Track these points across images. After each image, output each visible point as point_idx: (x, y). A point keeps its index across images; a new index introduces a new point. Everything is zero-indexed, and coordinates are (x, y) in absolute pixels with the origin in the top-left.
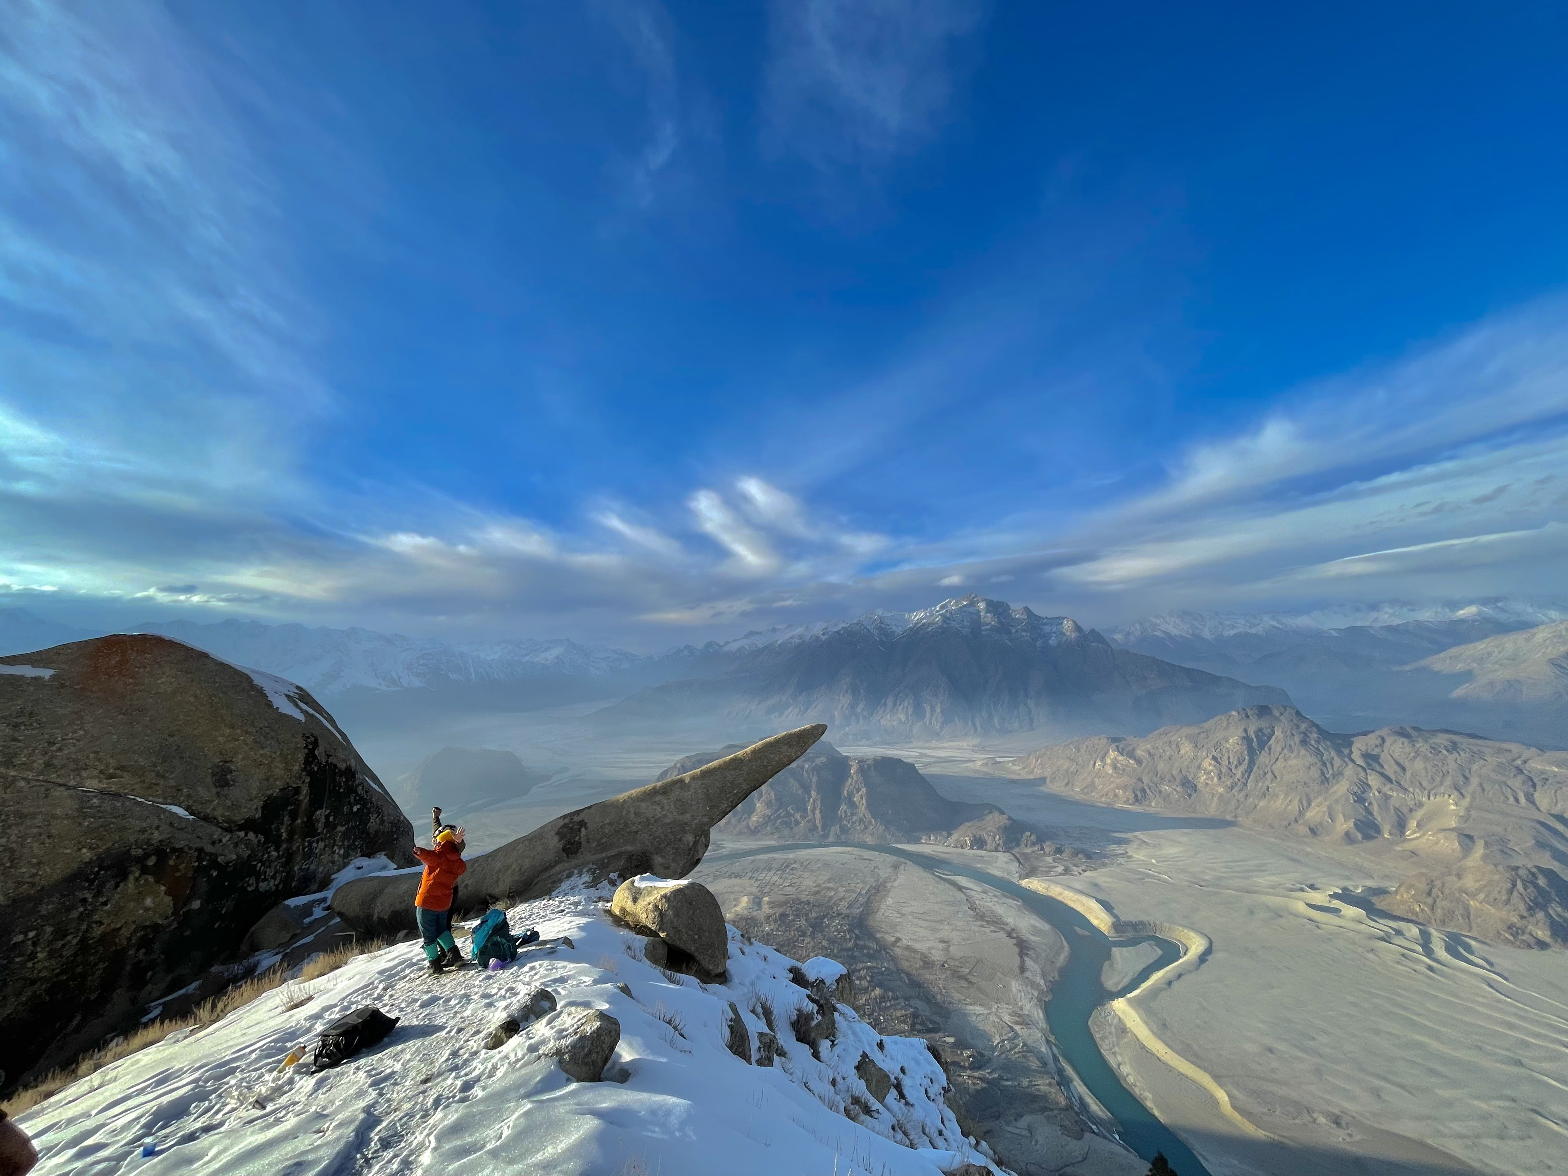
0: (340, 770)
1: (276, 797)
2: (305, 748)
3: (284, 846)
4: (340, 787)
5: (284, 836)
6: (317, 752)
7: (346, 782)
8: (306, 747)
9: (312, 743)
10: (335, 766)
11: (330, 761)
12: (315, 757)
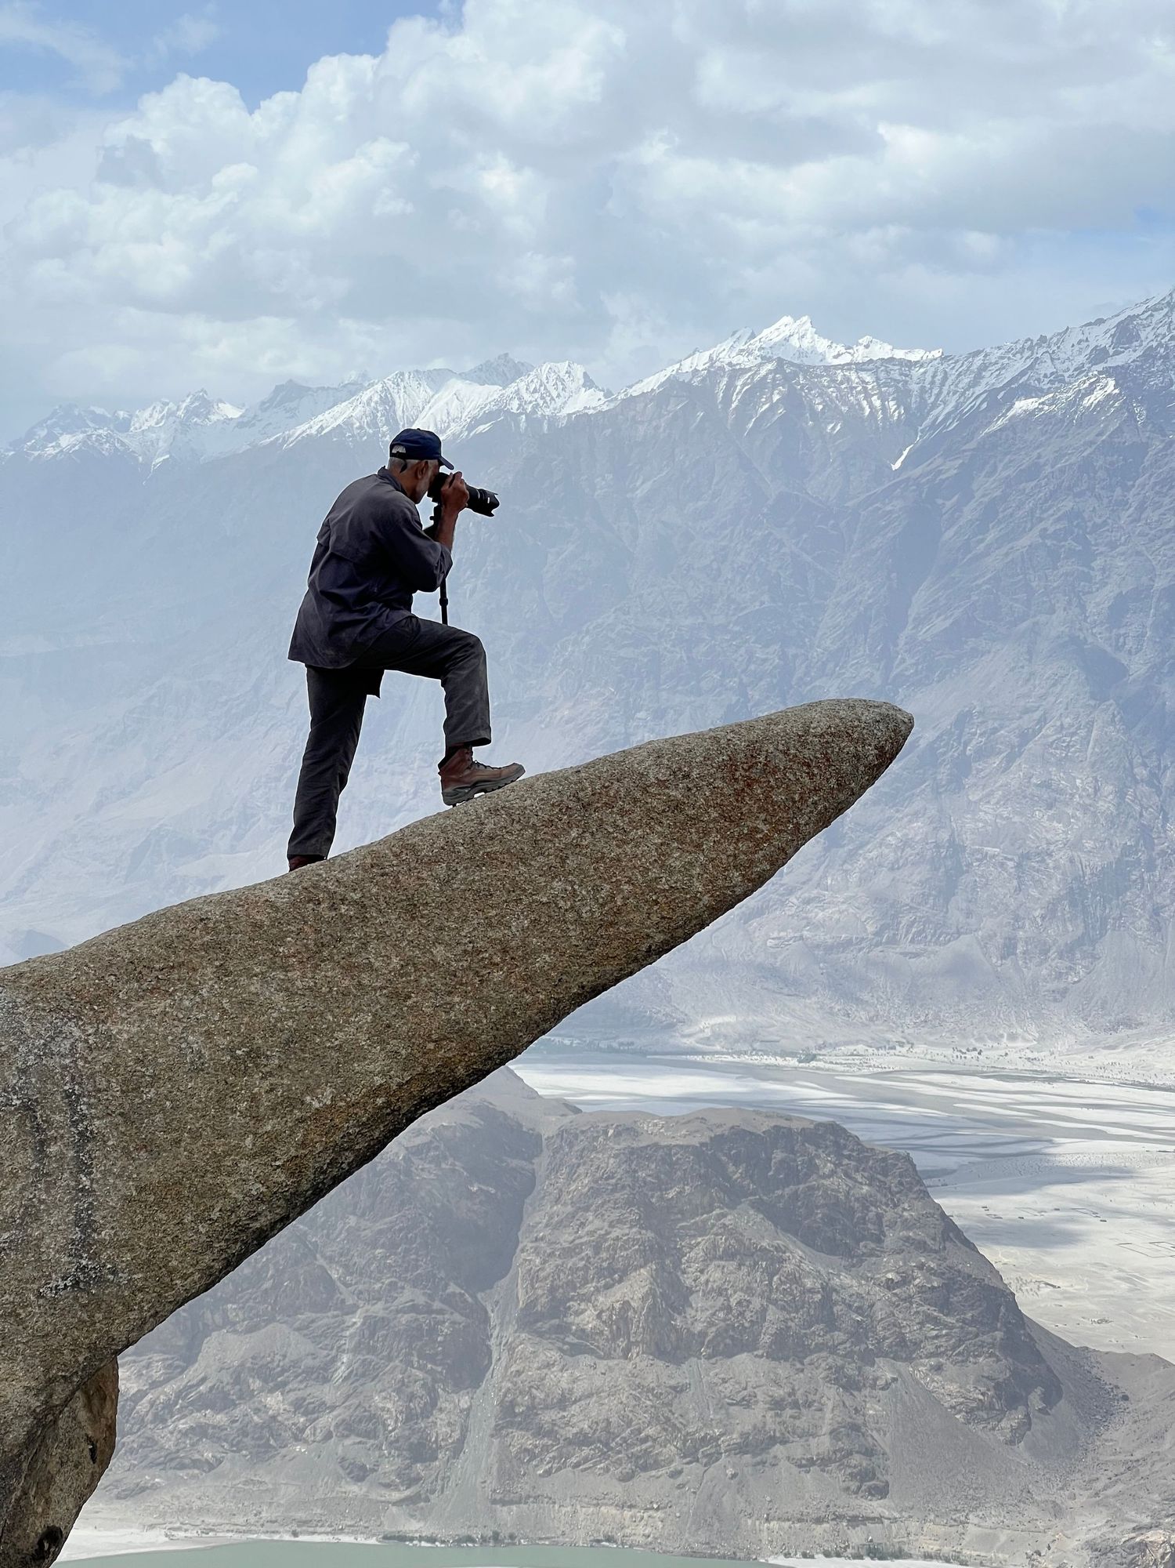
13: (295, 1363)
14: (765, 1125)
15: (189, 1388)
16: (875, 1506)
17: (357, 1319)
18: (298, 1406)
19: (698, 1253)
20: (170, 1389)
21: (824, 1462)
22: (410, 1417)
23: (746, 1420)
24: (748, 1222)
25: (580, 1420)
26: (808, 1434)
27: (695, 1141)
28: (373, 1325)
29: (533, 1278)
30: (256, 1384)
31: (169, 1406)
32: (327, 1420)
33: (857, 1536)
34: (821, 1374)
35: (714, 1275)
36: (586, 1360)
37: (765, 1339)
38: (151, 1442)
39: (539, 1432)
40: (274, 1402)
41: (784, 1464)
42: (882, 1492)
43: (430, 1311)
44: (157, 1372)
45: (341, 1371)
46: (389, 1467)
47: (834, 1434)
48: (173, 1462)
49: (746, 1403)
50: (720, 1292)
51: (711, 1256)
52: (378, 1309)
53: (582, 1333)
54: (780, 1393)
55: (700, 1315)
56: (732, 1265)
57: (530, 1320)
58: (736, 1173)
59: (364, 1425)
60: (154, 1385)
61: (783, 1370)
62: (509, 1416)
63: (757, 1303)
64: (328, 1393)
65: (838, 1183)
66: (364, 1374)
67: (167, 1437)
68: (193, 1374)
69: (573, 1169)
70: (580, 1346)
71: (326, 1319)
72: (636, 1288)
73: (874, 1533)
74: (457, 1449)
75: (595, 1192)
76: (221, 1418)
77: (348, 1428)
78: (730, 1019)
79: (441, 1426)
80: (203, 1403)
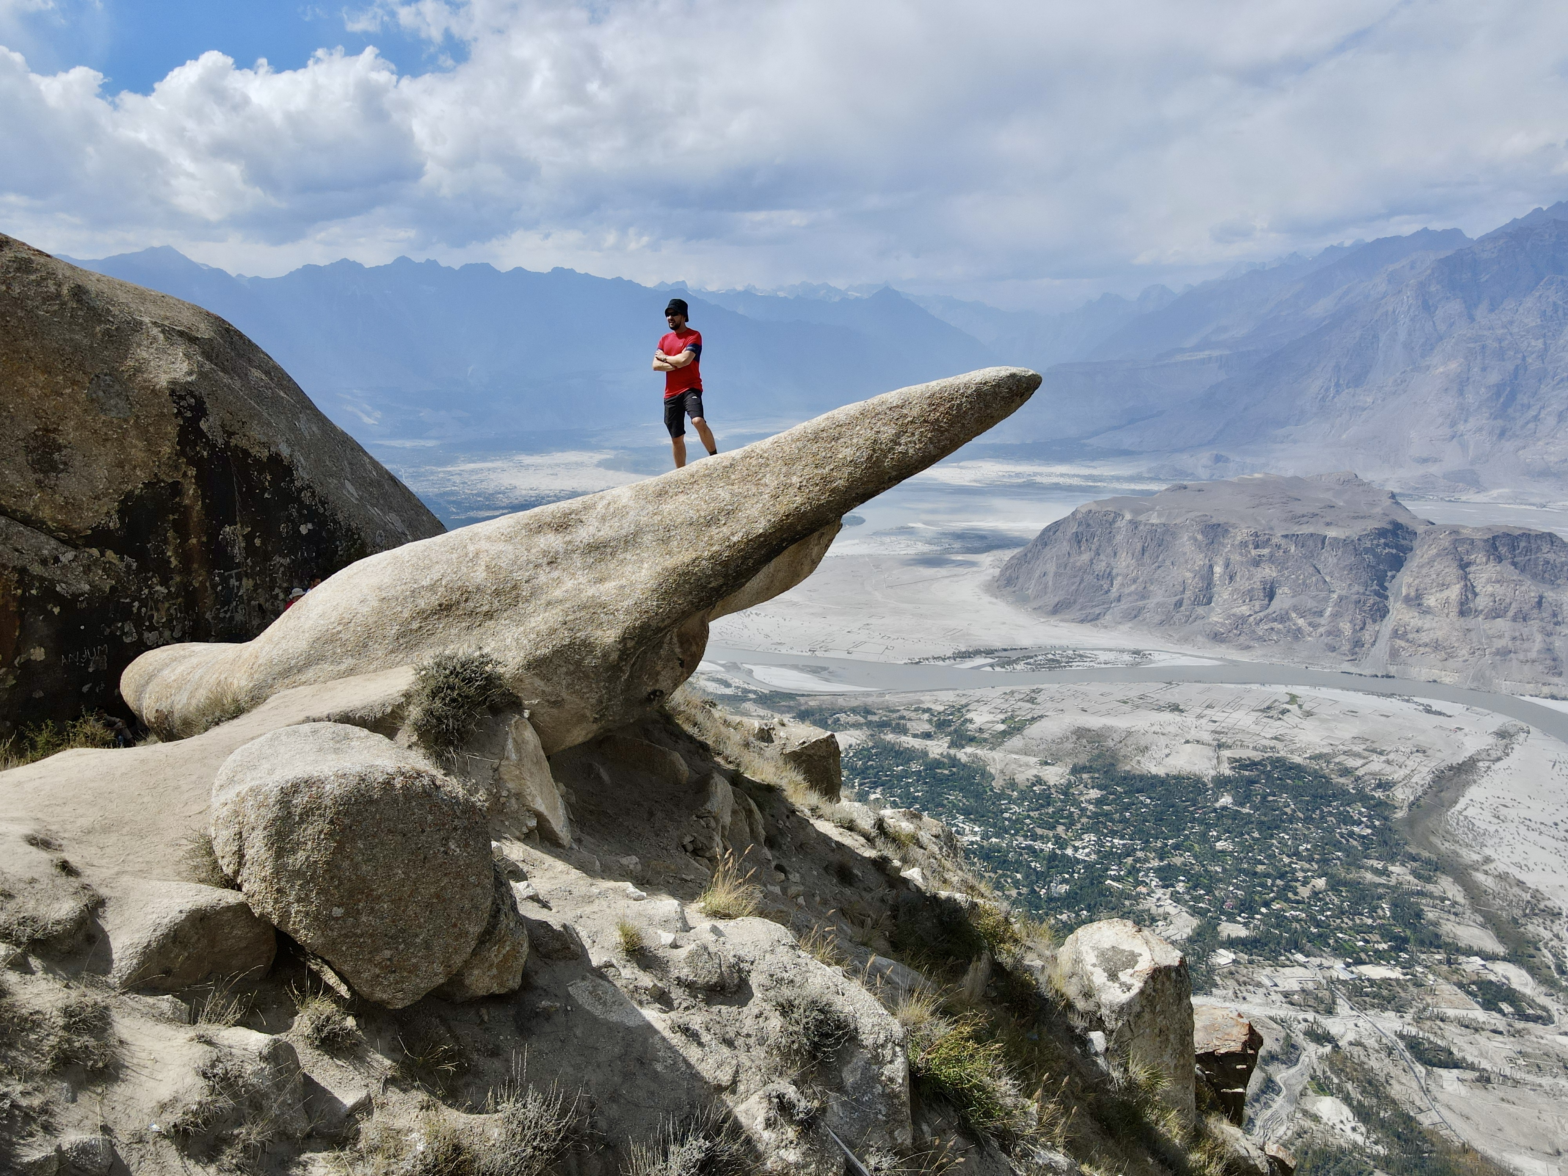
0: (257, 461)
1: (140, 497)
2: (176, 415)
3: (178, 579)
4: (264, 490)
5: (174, 562)
6: (203, 425)
7: (274, 483)
8: (179, 413)
9: (190, 408)
10: (246, 453)
11: (233, 442)
12: (201, 434)
13: (1310, 610)
14: (1520, 532)
15: (1269, 614)
16: (1556, 680)
17: (1335, 596)
18: (1310, 624)
19: (1484, 580)
20: (1262, 614)
21: (1533, 661)
22: (1355, 631)
23: (1499, 644)
24: (1507, 569)
25: (1425, 638)
26: (1526, 651)
27: (1485, 537)
28: (1341, 598)
29: (1409, 586)
30: (1294, 615)
31: (1261, 620)
32: (1322, 630)
33: (1546, 690)
34: (1535, 629)
35: (1490, 589)
36: (1429, 617)
37: (1511, 614)
38: (1254, 632)
39: (1407, 641)
40: (1301, 622)
41: (1514, 662)
42: (1560, 674)
43: (1364, 594)
44: (1257, 608)
45: (1328, 611)
46: (1346, 647)
47: (1539, 652)
48: (1261, 639)
49: (1500, 637)
50: (1492, 595)
51: (1489, 581)
52: (1344, 593)
53: (1429, 607)
54: (1517, 634)
55: (1482, 602)
56: (1498, 586)
57: (1407, 600)
58: (1503, 550)
59: (1335, 632)
60: (1256, 613)
61: (1519, 625)
62: (1395, 634)
63: (1508, 601)
64: (1323, 621)
65: (1551, 556)
66: (1335, 615)
67: (1261, 630)
68: (1270, 610)
69: (1430, 546)
70: (1426, 611)
71: (1323, 594)
72: (1454, 592)
73: (1555, 691)
74: (1373, 644)
75: (1438, 555)
76: (1280, 626)
77: (1329, 633)
78: (1507, 490)
79: (1367, 636)
80: (1275, 620)
